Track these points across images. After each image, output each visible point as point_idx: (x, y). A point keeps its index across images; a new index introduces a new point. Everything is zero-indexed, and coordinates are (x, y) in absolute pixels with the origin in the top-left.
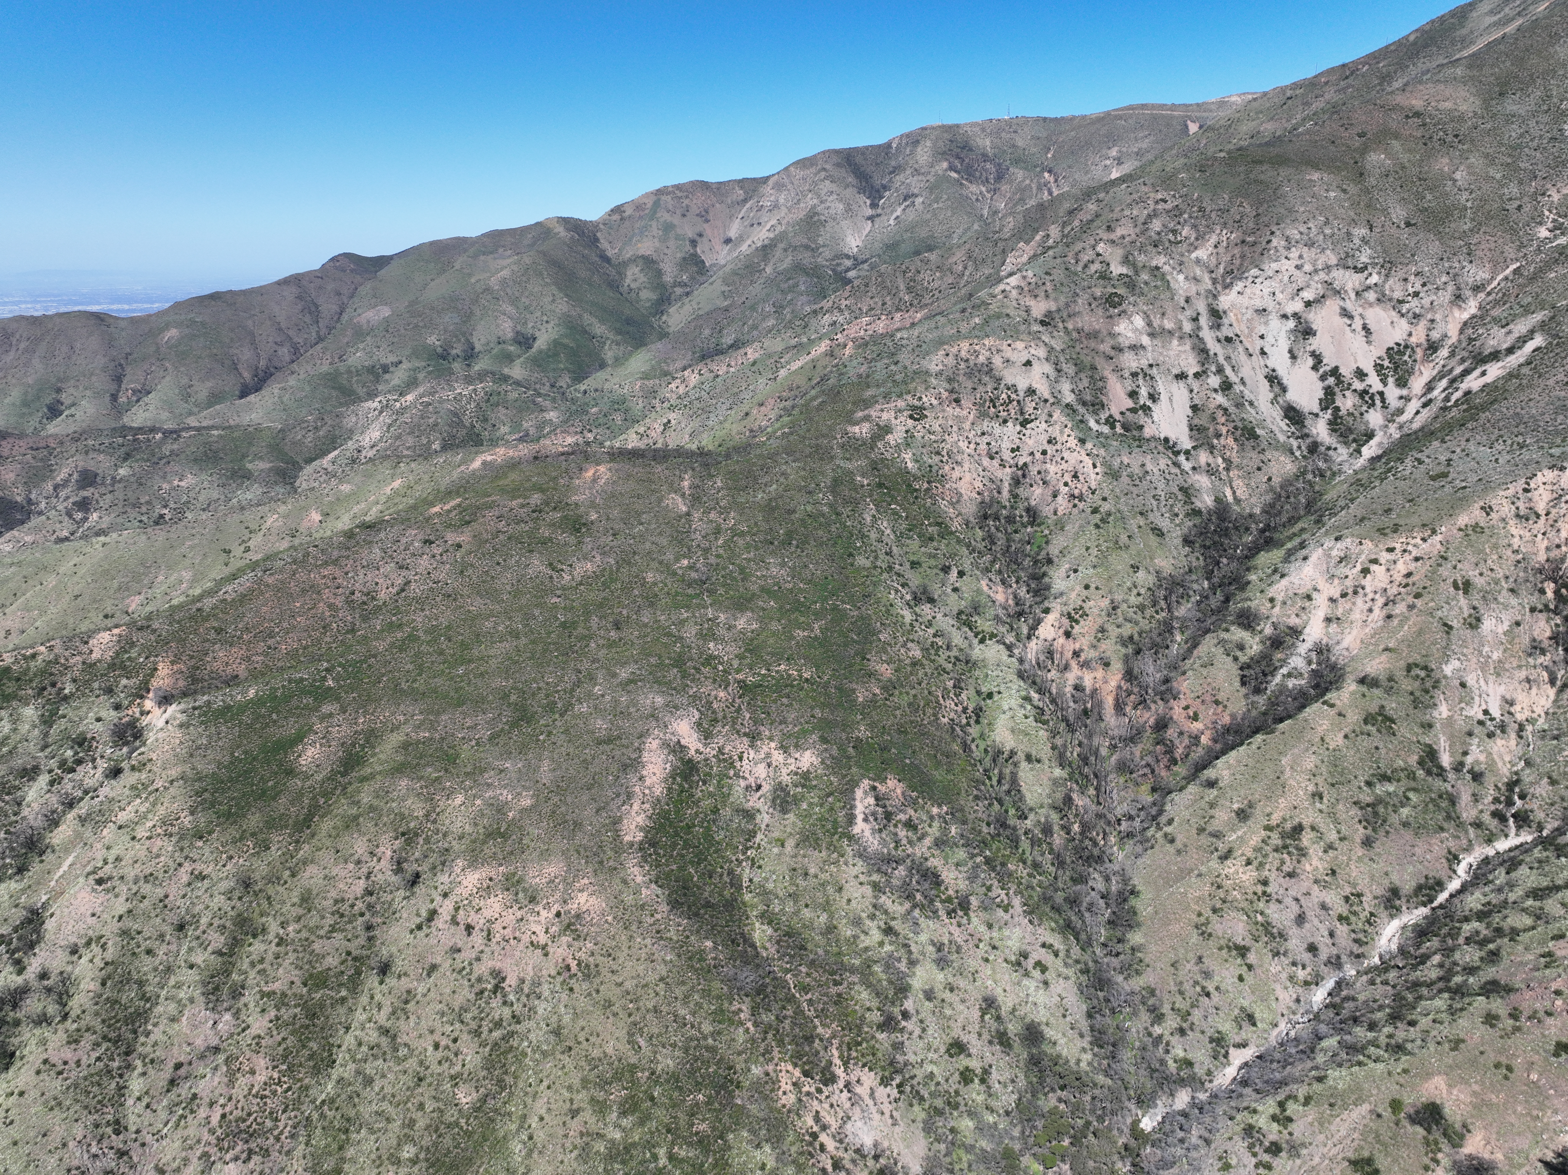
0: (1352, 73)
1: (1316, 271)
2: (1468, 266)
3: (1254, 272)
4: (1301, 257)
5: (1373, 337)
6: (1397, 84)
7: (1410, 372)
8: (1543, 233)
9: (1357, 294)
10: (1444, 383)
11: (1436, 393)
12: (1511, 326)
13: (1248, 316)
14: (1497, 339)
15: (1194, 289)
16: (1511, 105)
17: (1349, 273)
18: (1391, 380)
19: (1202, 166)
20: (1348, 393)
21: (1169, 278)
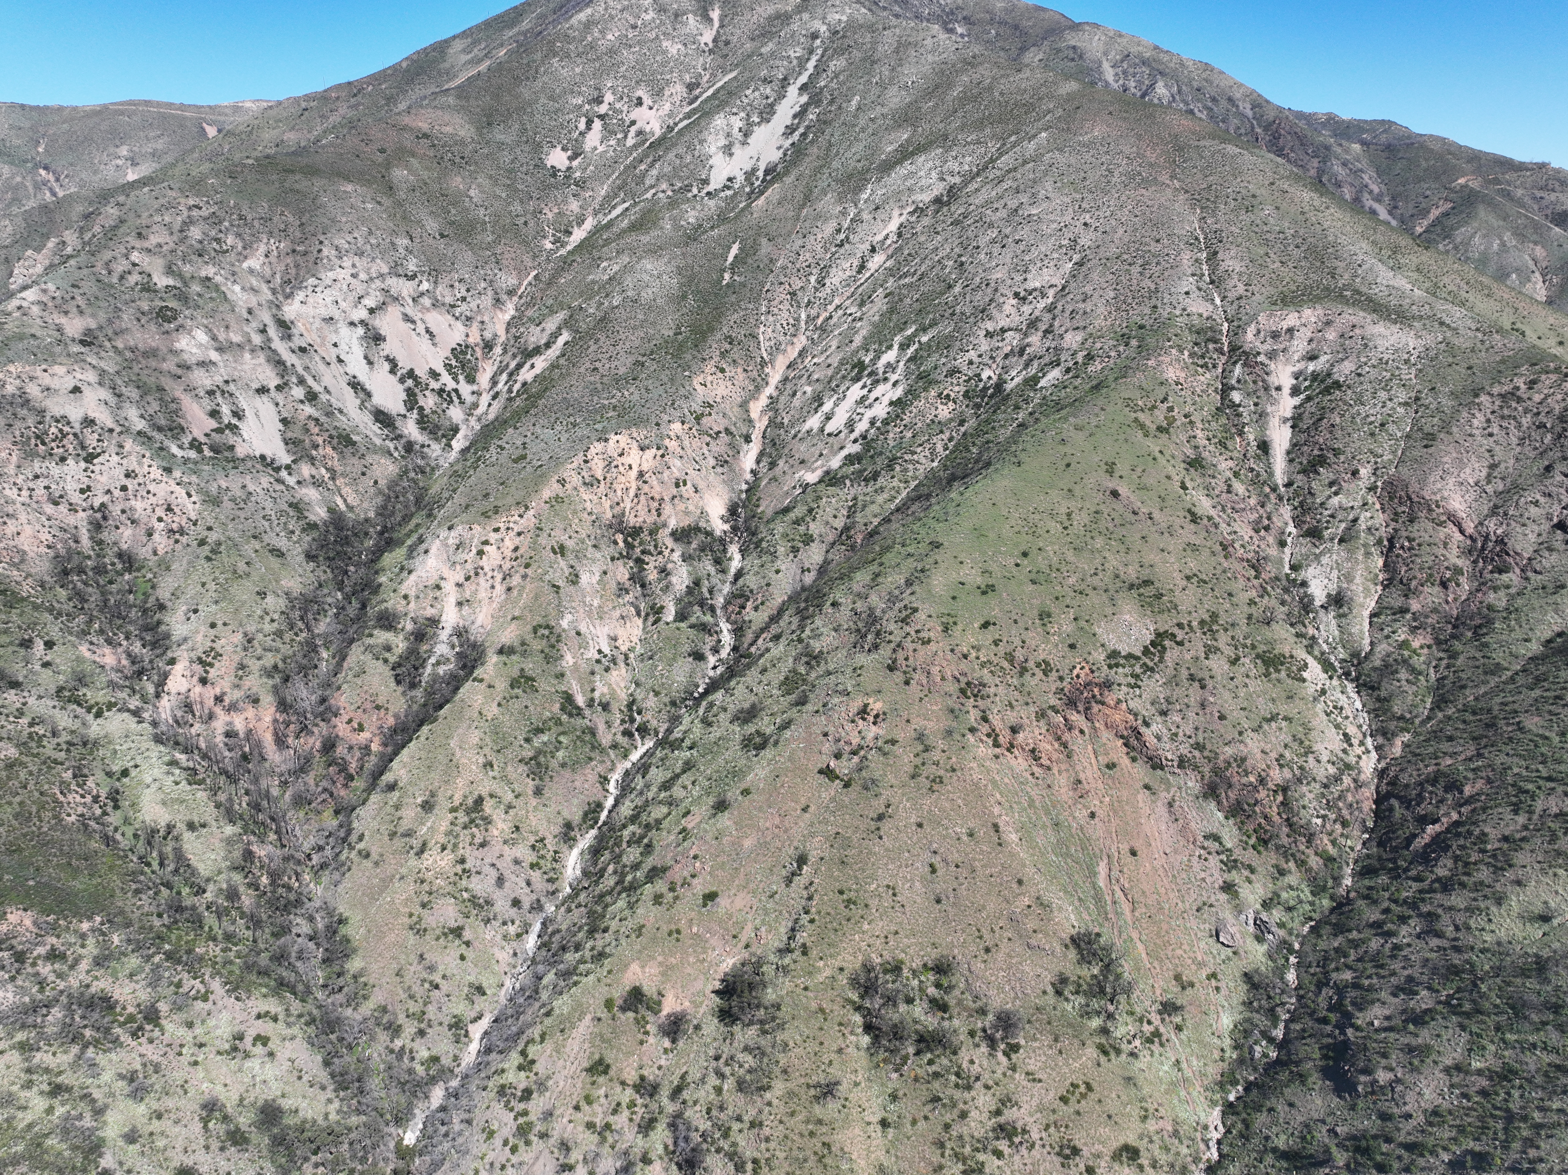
0: (359, 91)
1: (371, 279)
2: (499, 274)
3: (312, 281)
4: (354, 266)
5: (437, 340)
6: (402, 106)
7: (475, 369)
8: (549, 246)
9: (414, 300)
10: (504, 377)
11: (500, 386)
12: (544, 325)
13: (317, 325)
14: (535, 336)
15: (254, 300)
16: (499, 135)
17: (402, 281)
18: (461, 378)
19: (230, 172)
20: (427, 393)
21: (224, 289)
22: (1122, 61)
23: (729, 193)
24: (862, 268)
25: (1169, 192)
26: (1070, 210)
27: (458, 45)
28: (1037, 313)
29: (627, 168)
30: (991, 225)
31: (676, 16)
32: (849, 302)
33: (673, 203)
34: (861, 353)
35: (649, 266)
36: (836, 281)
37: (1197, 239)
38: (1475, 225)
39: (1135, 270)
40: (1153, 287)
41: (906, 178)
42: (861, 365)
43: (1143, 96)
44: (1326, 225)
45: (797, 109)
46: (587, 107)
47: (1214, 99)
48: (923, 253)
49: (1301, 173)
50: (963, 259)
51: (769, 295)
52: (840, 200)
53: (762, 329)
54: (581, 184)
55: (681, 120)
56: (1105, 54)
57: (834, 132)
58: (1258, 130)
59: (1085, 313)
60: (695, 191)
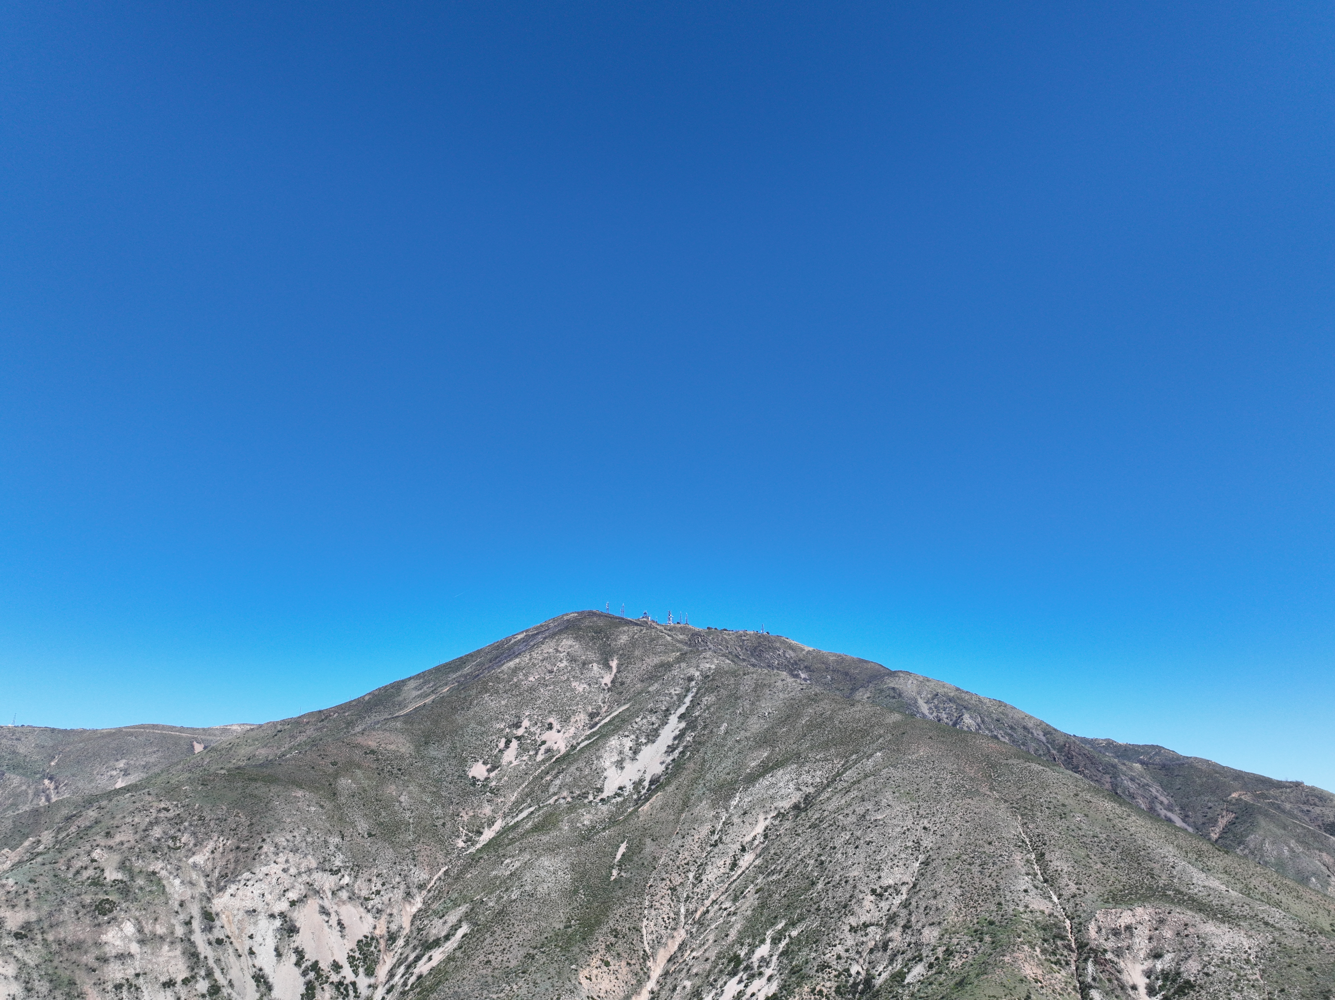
0: (326, 718)
1: (300, 874)
2: (414, 869)
3: (247, 875)
4: (287, 861)
5: (346, 931)
6: (358, 729)
7: (376, 962)
8: (461, 844)
9: (333, 893)
10: (402, 969)
11: (396, 978)
12: (446, 917)
13: (239, 917)
14: (437, 929)
15: (189, 893)
16: (433, 751)
17: (326, 875)
18: (361, 970)
19: (204, 780)
20: (326, 986)
21: (165, 882)
22: (933, 699)
23: (619, 799)
24: (734, 865)
25: (991, 801)
26: (910, 816)
27: (412, 684)
28: (894, 909)
29: (535, 778)
30: (844, 829)
31: (584, 664)
32: (723, 897)
33: (571, 808)
34: (737, 946)
35: (546, 863)
36: (711, 877)
37: (1023, 842)
38: (1261, 832)
39: (976, 869)
40: (994, 885)
41: (768, 788)
42: (736, 959)
43: (955, 724)
44: (1133, 830)
45: (677, 732)
46: (508, 730)
47: (1012, 728)
48: (787, 852)
49: (1097, 786)
50: (823, 858)
51: (652, 890)
52: (714, 806)
53: (645, 922)
54: (495, 792)
55: (583, 741)
56: (919, 693)
57: (708, 751)
58: (1054, 752)
59: (937, 909)
60: (591, 797)
